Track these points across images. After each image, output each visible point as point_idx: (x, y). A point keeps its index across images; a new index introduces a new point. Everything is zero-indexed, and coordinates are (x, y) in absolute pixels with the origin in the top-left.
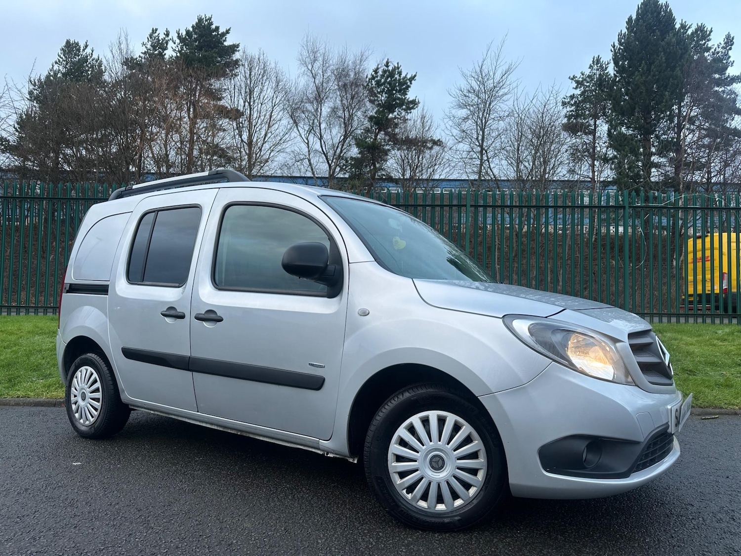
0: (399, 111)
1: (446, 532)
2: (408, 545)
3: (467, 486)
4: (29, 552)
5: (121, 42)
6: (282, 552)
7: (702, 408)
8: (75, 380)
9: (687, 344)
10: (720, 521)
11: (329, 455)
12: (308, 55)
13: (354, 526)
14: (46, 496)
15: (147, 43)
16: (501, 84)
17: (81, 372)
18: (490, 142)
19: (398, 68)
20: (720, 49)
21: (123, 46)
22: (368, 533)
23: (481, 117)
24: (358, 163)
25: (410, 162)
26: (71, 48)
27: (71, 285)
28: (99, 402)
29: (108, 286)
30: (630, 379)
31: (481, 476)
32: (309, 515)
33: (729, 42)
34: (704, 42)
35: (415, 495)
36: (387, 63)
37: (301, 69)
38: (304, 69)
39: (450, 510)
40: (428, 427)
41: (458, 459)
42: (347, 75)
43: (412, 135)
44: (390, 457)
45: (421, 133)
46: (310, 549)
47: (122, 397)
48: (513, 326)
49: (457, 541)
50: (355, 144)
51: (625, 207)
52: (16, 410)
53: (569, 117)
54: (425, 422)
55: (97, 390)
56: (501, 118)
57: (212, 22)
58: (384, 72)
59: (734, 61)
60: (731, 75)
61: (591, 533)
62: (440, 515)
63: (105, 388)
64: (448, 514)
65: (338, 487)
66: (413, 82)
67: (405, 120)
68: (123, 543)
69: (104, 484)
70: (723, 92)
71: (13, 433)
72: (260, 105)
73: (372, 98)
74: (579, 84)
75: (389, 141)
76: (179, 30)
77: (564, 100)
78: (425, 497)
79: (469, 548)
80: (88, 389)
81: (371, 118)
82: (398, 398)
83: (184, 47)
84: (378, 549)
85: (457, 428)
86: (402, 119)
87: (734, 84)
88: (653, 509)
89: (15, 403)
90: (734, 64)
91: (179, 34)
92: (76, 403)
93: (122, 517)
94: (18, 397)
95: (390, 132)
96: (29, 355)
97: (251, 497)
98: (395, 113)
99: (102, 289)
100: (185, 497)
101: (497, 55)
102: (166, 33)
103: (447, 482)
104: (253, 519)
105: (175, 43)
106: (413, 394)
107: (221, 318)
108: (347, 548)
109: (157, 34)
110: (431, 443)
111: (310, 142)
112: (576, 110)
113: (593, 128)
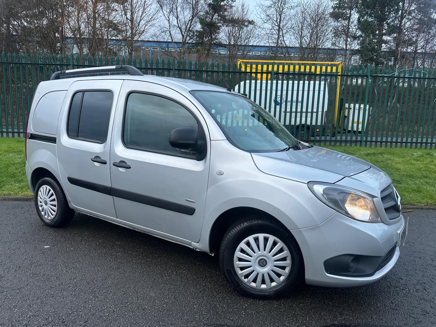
1: (266, 300)
2: (245, 310)
3: (279, 275)
4: (28, 316)
6: (175, 314)
7: (403, 205)
8: (39, 193)
9: (396, 163)
10: (418, 291)
11: (197, 250)
13: (214, 295)
14: (32, 272)
17: (43, 188)
18: (284, 23)
22: (222, 300)
23: (279, 6)
24: (201, 35)
25: (234, 35)
27: (31, 134)
28: (56, 207)
29: (56, 138)
30: (379, 219)
31: (287, 270)
32: (187, 287)
35: (249, 280)
39: (269, 287)
40: (258, 243)
41: (275, 261)
43: (236, 17)
44: (235, 259)
45: (242, 16)
46: (190, 312)
47: (69, 205)
48: (313, 189)
49: (273, 306)
50: (200, 23)
51: (368, 76)
52: (4, 204)
53: (334, 8)
54: (256, 240)
55: (54, 200)
56: (292, 8)
61: (347, 300)
62: (263, 290)
63: (59, 199)
64: (268, 290)
65: (201, 265)
67: (231, 7)
68: (82, 309)
69: (65, 263)
71: (5, 222)
75: (221, 20)
78: (255, 281)
79: (280, 311)
80: (48, 199)
81: (210, 5)
82: (240, 225)
84: (229, 312)
85: (275, 244)
86: (229, 6)
88: (380, 282)
89: (3, 199)
92: (41, 206)
93: (79, 288)
94: (4, 195)
95: (221, 14)
96: (7, 166)
97: (152, 273)
98: (225, 2)
99: (53, 140)
100: (114, 273)
103: (268, 274)
104: (155, 290)
106: (250, 224)
107: (129, 167)
108: (211, 312)
110: (260, 252)
111: (170, 20)
112: (340, 4)
113: (349, 16)
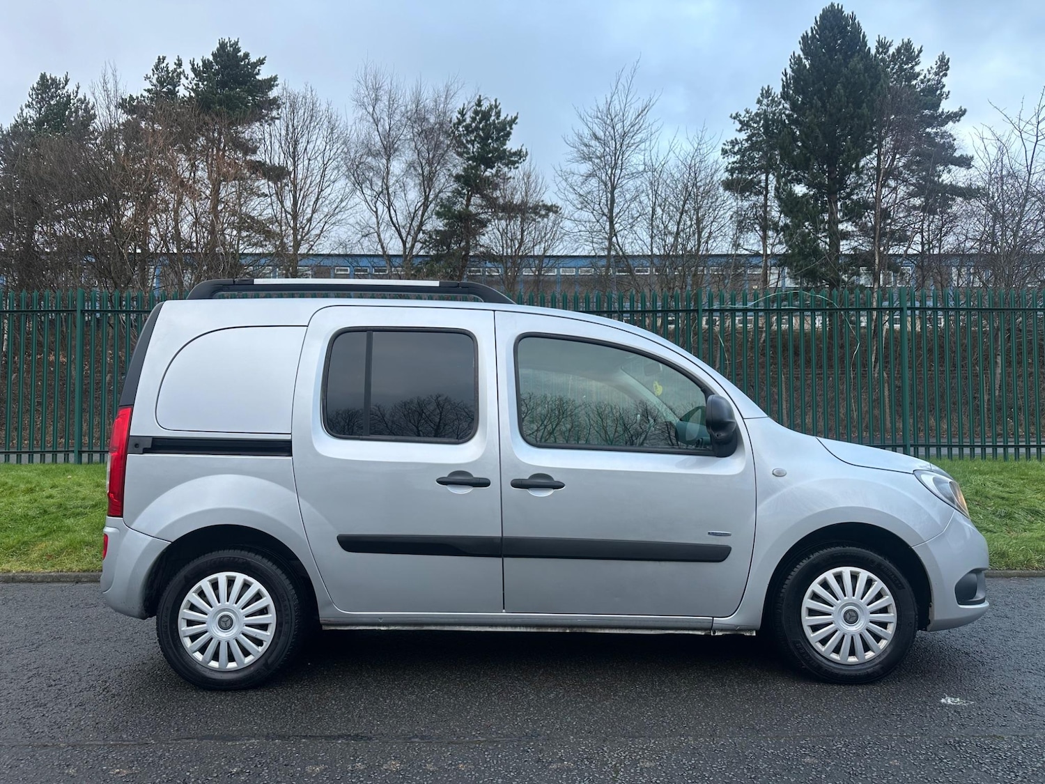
0: (499, 167)
5: (107, 81)
12: (367, 93)
15: (152, 76)
16: (637, 127)
19: (496, 107)
20: (931, 75)
21: (110, 86)
24: (442, 239)
26: (46, 86)
33: (943, 65)
34: (910, 65)
36: (479, 101)
37: (358, 112)
38: (362, 112)
42: (425, 119)
43: (517, 199)
48: (923, 481)
53: (732, 171)
56: (632, 176)
57: (239, 48)
58: (476, 113)
59: (949, 92)
60: (946, 111)
66: (514, 126)
67: (506, 180)
70: (936, 134)
72: (307, 161)
73: (459, 150)
74: (745, 125)
75: (487, 207)
76: (194, 59)
77: (724, 147)
81: (458, 178)
83: (200, 83)
86: (503, 177)
87: (951, 123)
90: (949, 96)
91: (193, 65)
95: (487, 195)
98: (494, 170)
101: (627, 88)
102: (177, 62)
105: (187, 79)
109: (164, 65)
111: (379, 210)
112: (741, 161)
113: (763, 184)
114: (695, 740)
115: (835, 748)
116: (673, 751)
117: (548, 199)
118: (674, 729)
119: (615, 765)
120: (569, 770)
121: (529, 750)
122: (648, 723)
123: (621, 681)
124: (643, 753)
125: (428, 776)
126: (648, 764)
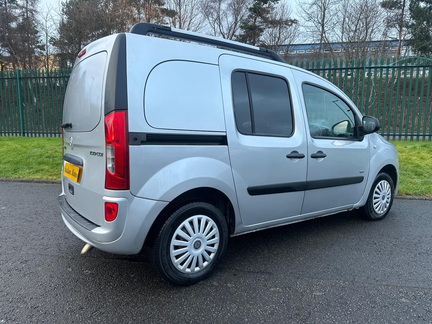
0: (270, 3)
43: (278, 18)
67: (273, 9)
72: (185, 6)
75: (264, 22)
81: (250, 9)
86: (271, 7)
89: (14, 181)
95: (264, 17)
98: (268, 4)
111: (215, 27)
113: (402, 3)
114: (344, 283)
115: (419, 295)
116: (332, 287)
117: (293, 16)
118: (334, 275)
119: (302, 292)
120: (279, 292)
121: (261, 280)
122: (320, 271)
123: (309, 247)
124: (317, 287)
125: (213, 288)
126: (318, 294)
